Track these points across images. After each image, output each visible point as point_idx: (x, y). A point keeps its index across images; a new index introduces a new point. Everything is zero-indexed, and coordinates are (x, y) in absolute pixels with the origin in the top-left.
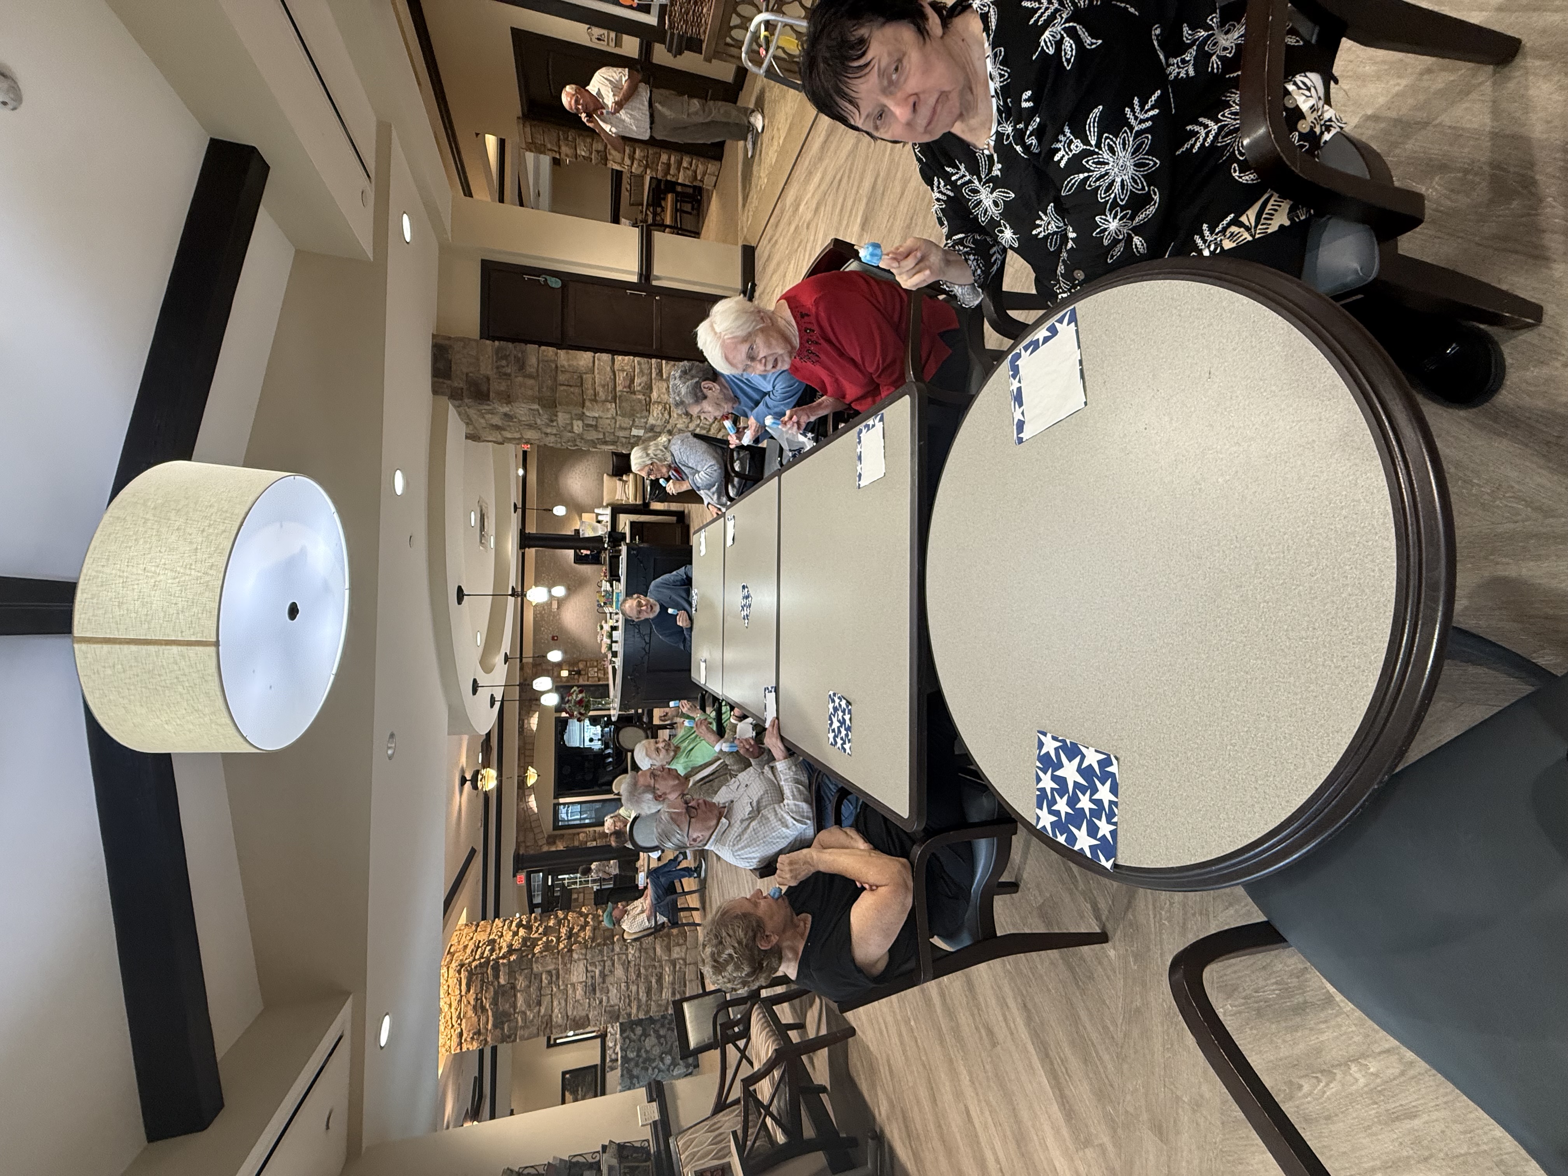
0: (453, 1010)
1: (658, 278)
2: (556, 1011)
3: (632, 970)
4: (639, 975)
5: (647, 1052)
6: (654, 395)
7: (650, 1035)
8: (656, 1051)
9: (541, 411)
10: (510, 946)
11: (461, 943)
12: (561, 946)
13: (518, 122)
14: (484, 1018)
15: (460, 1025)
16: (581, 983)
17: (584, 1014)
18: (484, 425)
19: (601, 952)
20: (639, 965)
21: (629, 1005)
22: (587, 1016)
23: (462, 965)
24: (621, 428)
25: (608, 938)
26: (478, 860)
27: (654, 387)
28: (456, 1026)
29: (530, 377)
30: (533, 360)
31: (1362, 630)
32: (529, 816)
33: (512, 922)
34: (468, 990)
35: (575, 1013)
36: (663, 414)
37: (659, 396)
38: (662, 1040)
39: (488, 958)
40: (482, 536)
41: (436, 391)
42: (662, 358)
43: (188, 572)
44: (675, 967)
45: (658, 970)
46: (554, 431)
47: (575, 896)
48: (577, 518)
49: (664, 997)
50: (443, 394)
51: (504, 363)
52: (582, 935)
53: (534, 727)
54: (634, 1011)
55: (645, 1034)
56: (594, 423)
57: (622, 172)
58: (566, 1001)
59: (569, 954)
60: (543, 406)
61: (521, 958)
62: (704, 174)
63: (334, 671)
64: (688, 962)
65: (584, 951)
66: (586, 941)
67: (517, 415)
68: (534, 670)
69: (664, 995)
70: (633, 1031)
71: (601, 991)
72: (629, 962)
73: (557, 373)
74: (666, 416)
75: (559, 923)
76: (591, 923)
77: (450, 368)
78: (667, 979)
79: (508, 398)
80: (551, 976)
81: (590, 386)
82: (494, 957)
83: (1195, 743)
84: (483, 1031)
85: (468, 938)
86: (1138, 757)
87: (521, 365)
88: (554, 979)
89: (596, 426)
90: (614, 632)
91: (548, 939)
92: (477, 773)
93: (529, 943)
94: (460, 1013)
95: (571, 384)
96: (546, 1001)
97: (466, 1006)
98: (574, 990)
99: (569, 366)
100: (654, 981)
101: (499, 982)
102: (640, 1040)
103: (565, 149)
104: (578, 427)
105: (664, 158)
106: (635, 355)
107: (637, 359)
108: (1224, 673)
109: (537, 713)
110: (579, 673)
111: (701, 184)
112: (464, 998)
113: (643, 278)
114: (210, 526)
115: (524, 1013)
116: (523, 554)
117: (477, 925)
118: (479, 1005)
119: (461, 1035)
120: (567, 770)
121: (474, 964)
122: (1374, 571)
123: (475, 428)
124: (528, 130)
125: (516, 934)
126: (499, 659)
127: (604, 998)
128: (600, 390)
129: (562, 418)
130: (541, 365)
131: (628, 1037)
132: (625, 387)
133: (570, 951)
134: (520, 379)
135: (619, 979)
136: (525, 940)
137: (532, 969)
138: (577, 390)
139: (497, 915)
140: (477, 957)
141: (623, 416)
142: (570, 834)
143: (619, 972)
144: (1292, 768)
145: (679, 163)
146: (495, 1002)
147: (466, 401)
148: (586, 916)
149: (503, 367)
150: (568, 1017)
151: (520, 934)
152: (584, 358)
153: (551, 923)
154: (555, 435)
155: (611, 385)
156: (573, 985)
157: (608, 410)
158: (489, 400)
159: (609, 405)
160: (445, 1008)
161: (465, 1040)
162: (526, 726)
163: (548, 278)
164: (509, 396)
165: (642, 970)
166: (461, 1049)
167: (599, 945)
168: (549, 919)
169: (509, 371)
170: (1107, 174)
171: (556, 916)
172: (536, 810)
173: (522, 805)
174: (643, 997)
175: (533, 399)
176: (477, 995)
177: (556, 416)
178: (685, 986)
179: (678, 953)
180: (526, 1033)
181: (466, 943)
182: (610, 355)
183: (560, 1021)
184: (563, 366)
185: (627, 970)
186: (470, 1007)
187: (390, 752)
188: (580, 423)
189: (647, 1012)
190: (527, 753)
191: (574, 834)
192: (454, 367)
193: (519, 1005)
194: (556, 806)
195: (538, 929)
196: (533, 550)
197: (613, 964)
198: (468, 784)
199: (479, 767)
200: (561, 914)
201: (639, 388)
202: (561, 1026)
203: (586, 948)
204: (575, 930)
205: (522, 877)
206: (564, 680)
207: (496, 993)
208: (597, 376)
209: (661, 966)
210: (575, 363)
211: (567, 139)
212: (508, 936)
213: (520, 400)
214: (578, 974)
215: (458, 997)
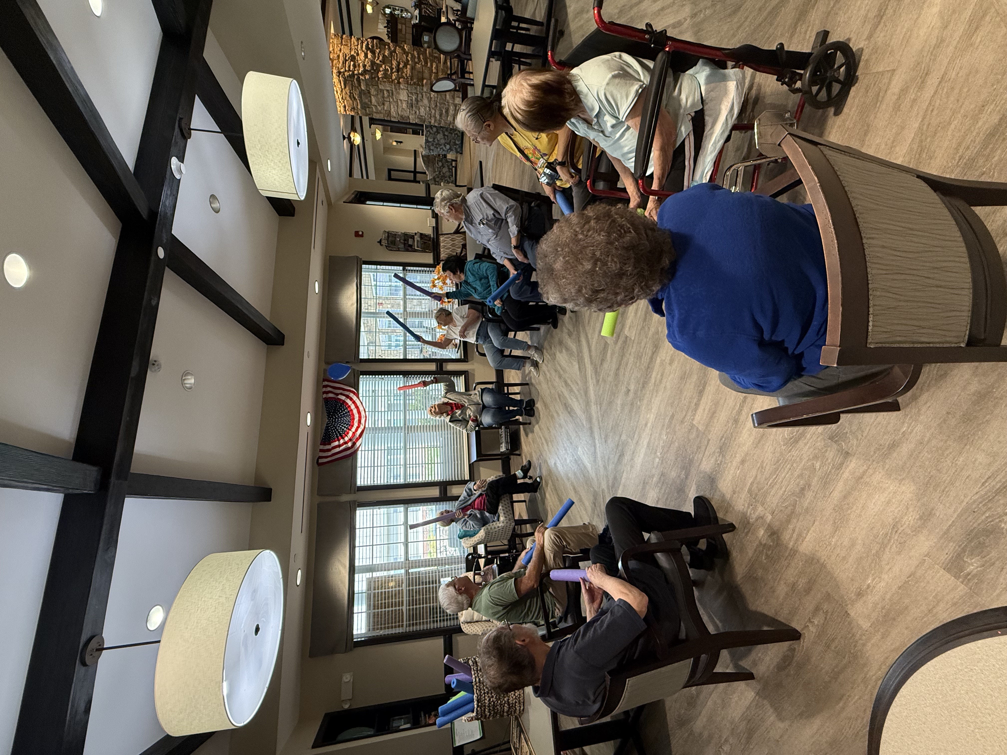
0: (339, 94)
2: (392, 110)
5: (438, 140)
8: (442, 141)
11: (335, 52)
14: (356, 102)
16: (405, 101)
17: (406, 115)
19: (416, 88)
21: (430, 118)
23: (339, 73)
25: (420, 78)
28: (342, 102)
34: (345, 87)
38: (446, 137)
39: (353, 72)
45: (447, 106)
54: (433, 122)
55: (438, 132)
61: (372, 78)
66: (407, 78)
70: (432, 128)
71: (416, 107)
72: (431, 98)
75: (391, 53)
78: (451, 112)
80: (389, 93)
82: (356, 72)
84: (355, 107)
85: (339, 49)
91: (385, 67)
93: (375, 67)
94: (343, 97)
96: (387, 104)
98: (402, 103)
100: (444, 111)
101: (361, 88)
115: (376, 106)
117: (342, 38)
118: (352, 95)
121: (346, 74)
125: (366, 56)
127: (417, 112)
133: (399, 83)
135: (426, 105)
136: (373, 63)
137: (378, 87)
139: (352, 33)
140: (347, 69)
148: (407, 54)
150: (398, 114)
151: (369, 57)
153: (386, 54)
156: (401, 101)
161: (348, 110)
166: (346, 113)
167: (414, 83)
168: (385, 48)
171: (389, 48)
174: (438, 117)
176: (350, 91)
181: (338, 53)
185: (430, 102)
186: (347, 95)
193: (373, 102)
195: (379, 54)
197: (423, 97)
200: (392, 46)
203: (408, 84)
204: (401, 66)
207: (360, 92)
212: (362, 56)
214: (403, 96)
215: (341, 89)
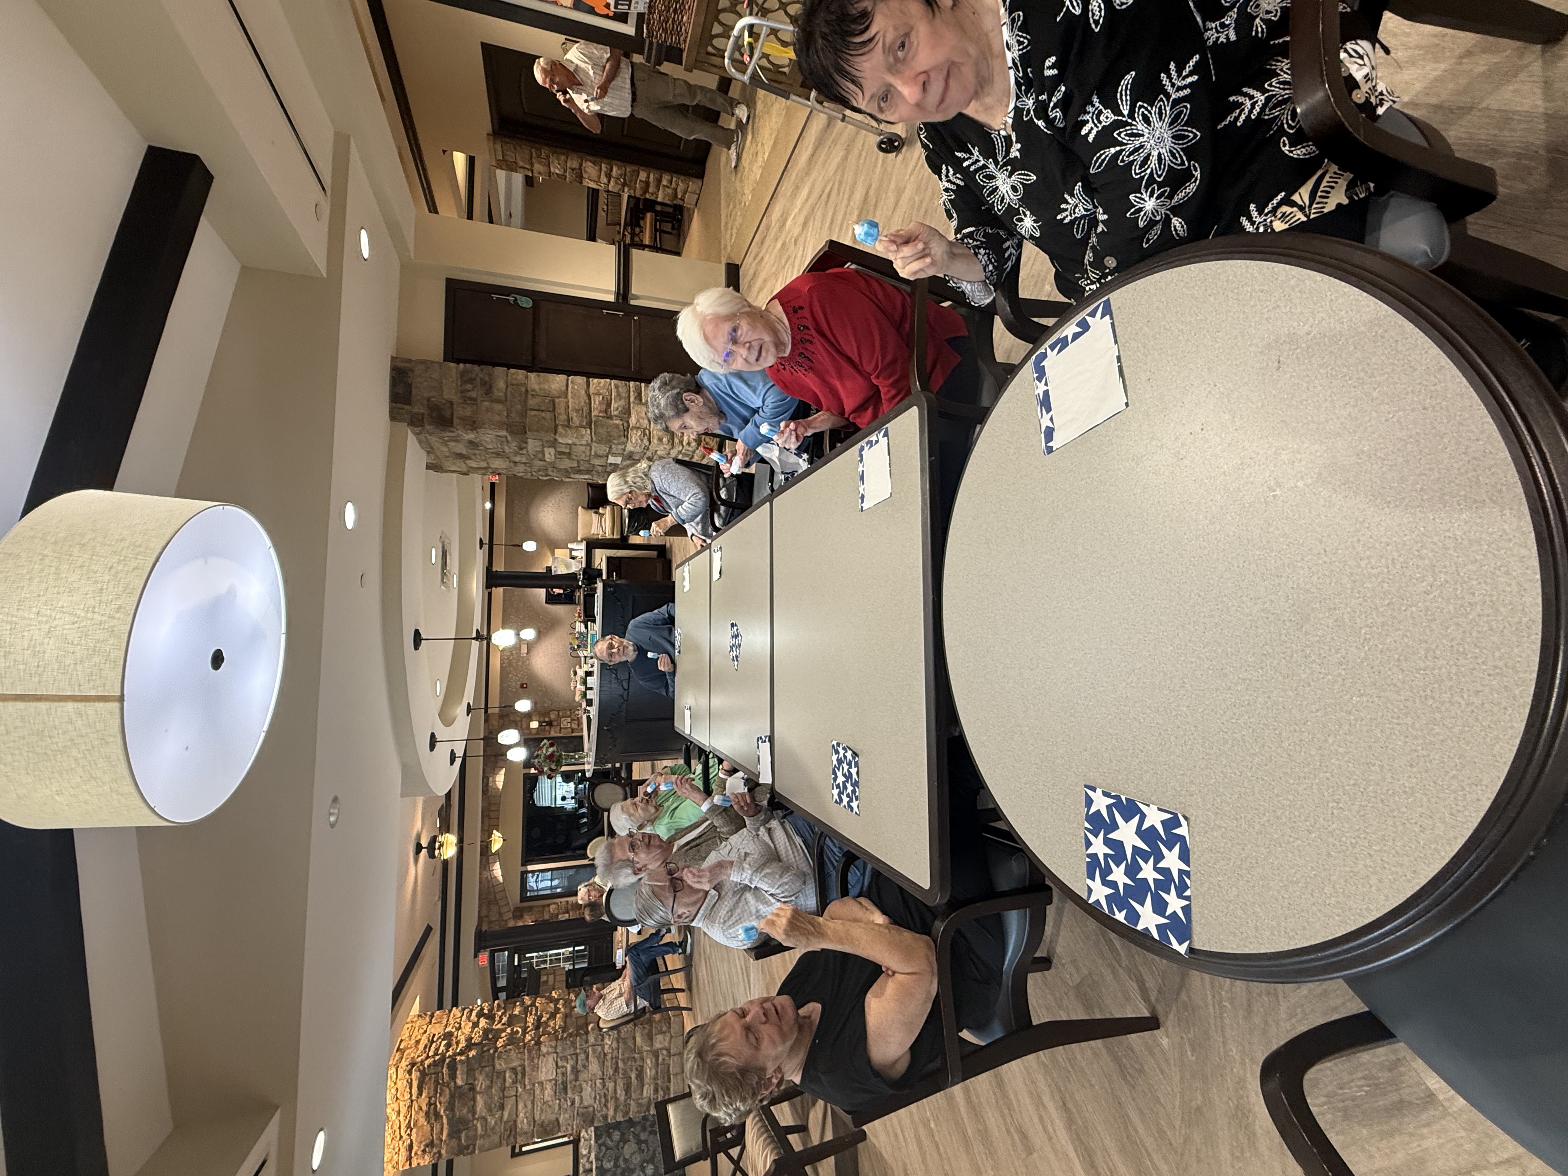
0: (402, 1118)
1: (636, 297)
2: (521, 1115)
3: (608, 1064)
4: (616, 1069)
5: (626, 1160)
6: (633, 420)
7: (629, 1141)
8: (637, 1159)
9: (509, 438)
10: (469, 1039)
11: (413, 1037)
12: (528, 1037)
13: (488, 139)
14: (438, 1126)
15: (410, 1135)
16: (550, 1081)
17: (553, 1117)
18: (447, 454)
19: (573, 1043)
20: (617, 1058)
21: (606, 1105)
22: (557, 1120)
23: (413, 1065)
24: (597, 456)
25: (582, 1028)
26: (435, 938)
27: (632, 411)
28: (405, 1136)
29: (498, 401)
30: (501, 384)
31: (1500, 659)
32: (493, 886)
33: (471, 1011)
34: (420, 1094)
35: (543, 1118)
36: (642, 440)
37: (638, 421)
38: (643, 1146)
39: (443, 1055)
40: (443, 575)
41: (394, 416)
42: (641, 381)
43: (90, 615)
44: (657, 1059)
45: (638, 1063)
46: (524, 460)
47: (544, 978)
48: (549, 554)
49: (645, 1094)
50: (402, 420)
51: (469, 386)
52: (552, 1024)
53: (500, 785)
54: (611, 1113)
55: (624, 1140)
56: (567, 451)
57: (598, 190)
58: (533, 1103)
59: (536, 1047)
60: (512, 433)
61: (481, 1054)
62: (685, 192)
63: (265, 728)
64: (672, 1052)
65: (553, 1043)
66: (556, 1031)
67: (483, 442)
68: (501, 721)
69: (645, 1092)
70: (610, 1136)
71: (574, 1089)
72: (605, 1055)
73: (527, 396)
74: (646, 442)
75: (526, 1010)
76: (562, 1010)
77: (410, 393)
78: (649, 1073)
79: (473, 425)
80: (516, 1074)
81: (563, 411)
82: (450, 1053)
83: (1287, 799)
84: (436, 1141)
85: (421, 1031)
86: (1213, 817)
87: (488, 388)
88: (519, 1077)
89: (569, 453)
90: (588, 678)
91: (512, 1030)
92: (433, 840)
93: (491, 1036)
94: (410, 1122)
95: (542, 408)
96: (509, 1104)
97: (417, 1113)
98: (543, 1089)
99: (540, 389)
100: (633, 1076)
101: (455, 1083)
102: (617, 1147)
103: (537, 167)
104: (549, 454)
105: (643, 176)
106: (612, 377)
107: (613, 382)
108: (1319, 714)
109: (503, 771)
110: (550, 724)
111: (681, 203)
112: (415, 1103)
113: (620, 298)
114: (119, 562)
115: (484, 1119)
116: (490, 594)
117: (432, 1016)
118: (432, 1111)
119: (411, 1147)
120: (536, 833)
121: (427, 1063)
122: (1510, 585)
123: (437, 457)
124: (498, 147)
125: (476, 1025)
126: (461, 710)
127: (577, 1099)
128: (573, 414)
129: (532, 445)
130: (509, 389)
131: (604, 1144)
132: (601, 412)
133: (538, 1043)
134: (486, 403)
135: (595, 1075)
136: (486, 1032)
137: (494, 1066)
138: (548, 415)
139: (455, 1004)
140: (431, 1054)
141: (599, 442)
142: (538, 906)
143: (594, 1067)
144: (1417, 830)
145: (659, 181)
146: (451, 1107)
147: (428, 427)
148: (557, 1001)
149: (469, 391)
150: (535, 1121)
151: (481, 1025)
152: (557, 381)
153: (516, 1012)
154: (525, 463)
155: (586, 410)
156: (541, 1084)
157: (582, 436)
158: (452, 426)
159: (583, 431)
160: (393, 1116)
161: (416, 1154)
162: (491, 785)
163: (518, 297)
164: (474, 422)
165: (621, 1064)
166: (410, 1165)
167: (570, 1035)
168: (515, 1006)
169: (473, 394)
170: (1141, 147)
171: (523, 1003)
172: (501, 879)
173: (486, 874)
174: (621, 1095)
175: (500, 425)
176: (430, 1098)
177: (526, 443)
178: (669, 1081)
179: (660, 1042)
180: (486, 1142)
181: (419, 1037)
182: (585, 379)
183: (525, 1127)
184: (533, 390)
185: (602, 1064)
186: (422, 1114)
187: (332, 819)
188: (552, 450)
189: (626, 1113)
190: (492, 814)
191: (544, 906)
192: (414, 392)
193: (478, 1109)
194: (524, 873)
195: (501, 1018)
196: (501, 589)
197: (587, 1058)
198: (424, 852)
199: (437, 833)
200: (527, 1000)
201: (616, 413)
202: (526, 1133)
203: (557, 1039)
204: (544, 1019)
205: (484, 956)
206: (534, 732)
207: (452, 1096)
208: (571, 400)
209: (642, 1059)
210: (546, 387)
211: (539, 156)
212: (467, 1028)
213: (486, 426)
214: (546, 1071)
215: (408, 1103)
